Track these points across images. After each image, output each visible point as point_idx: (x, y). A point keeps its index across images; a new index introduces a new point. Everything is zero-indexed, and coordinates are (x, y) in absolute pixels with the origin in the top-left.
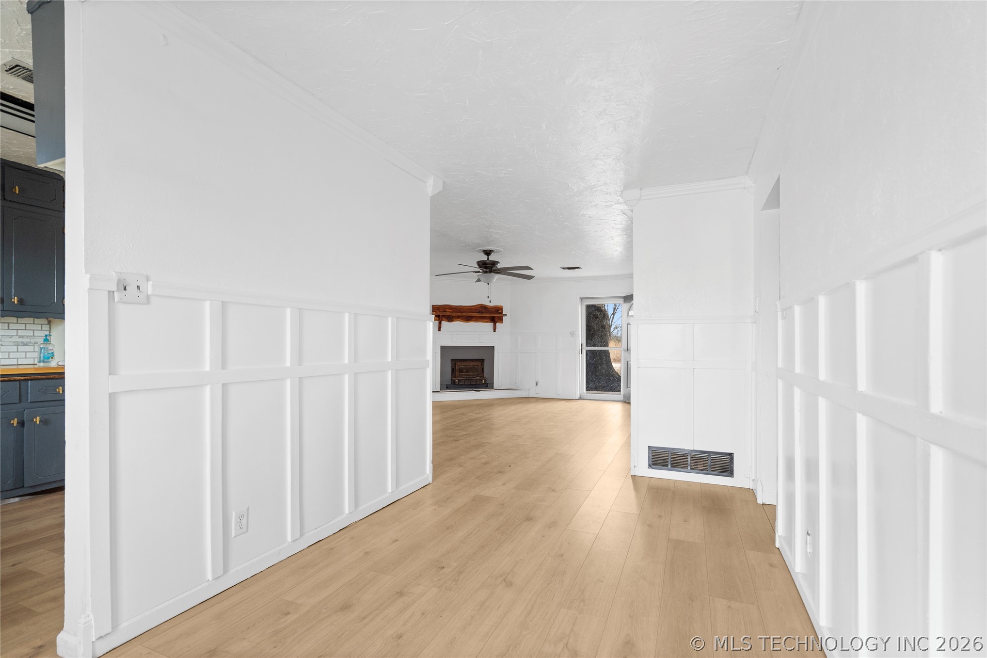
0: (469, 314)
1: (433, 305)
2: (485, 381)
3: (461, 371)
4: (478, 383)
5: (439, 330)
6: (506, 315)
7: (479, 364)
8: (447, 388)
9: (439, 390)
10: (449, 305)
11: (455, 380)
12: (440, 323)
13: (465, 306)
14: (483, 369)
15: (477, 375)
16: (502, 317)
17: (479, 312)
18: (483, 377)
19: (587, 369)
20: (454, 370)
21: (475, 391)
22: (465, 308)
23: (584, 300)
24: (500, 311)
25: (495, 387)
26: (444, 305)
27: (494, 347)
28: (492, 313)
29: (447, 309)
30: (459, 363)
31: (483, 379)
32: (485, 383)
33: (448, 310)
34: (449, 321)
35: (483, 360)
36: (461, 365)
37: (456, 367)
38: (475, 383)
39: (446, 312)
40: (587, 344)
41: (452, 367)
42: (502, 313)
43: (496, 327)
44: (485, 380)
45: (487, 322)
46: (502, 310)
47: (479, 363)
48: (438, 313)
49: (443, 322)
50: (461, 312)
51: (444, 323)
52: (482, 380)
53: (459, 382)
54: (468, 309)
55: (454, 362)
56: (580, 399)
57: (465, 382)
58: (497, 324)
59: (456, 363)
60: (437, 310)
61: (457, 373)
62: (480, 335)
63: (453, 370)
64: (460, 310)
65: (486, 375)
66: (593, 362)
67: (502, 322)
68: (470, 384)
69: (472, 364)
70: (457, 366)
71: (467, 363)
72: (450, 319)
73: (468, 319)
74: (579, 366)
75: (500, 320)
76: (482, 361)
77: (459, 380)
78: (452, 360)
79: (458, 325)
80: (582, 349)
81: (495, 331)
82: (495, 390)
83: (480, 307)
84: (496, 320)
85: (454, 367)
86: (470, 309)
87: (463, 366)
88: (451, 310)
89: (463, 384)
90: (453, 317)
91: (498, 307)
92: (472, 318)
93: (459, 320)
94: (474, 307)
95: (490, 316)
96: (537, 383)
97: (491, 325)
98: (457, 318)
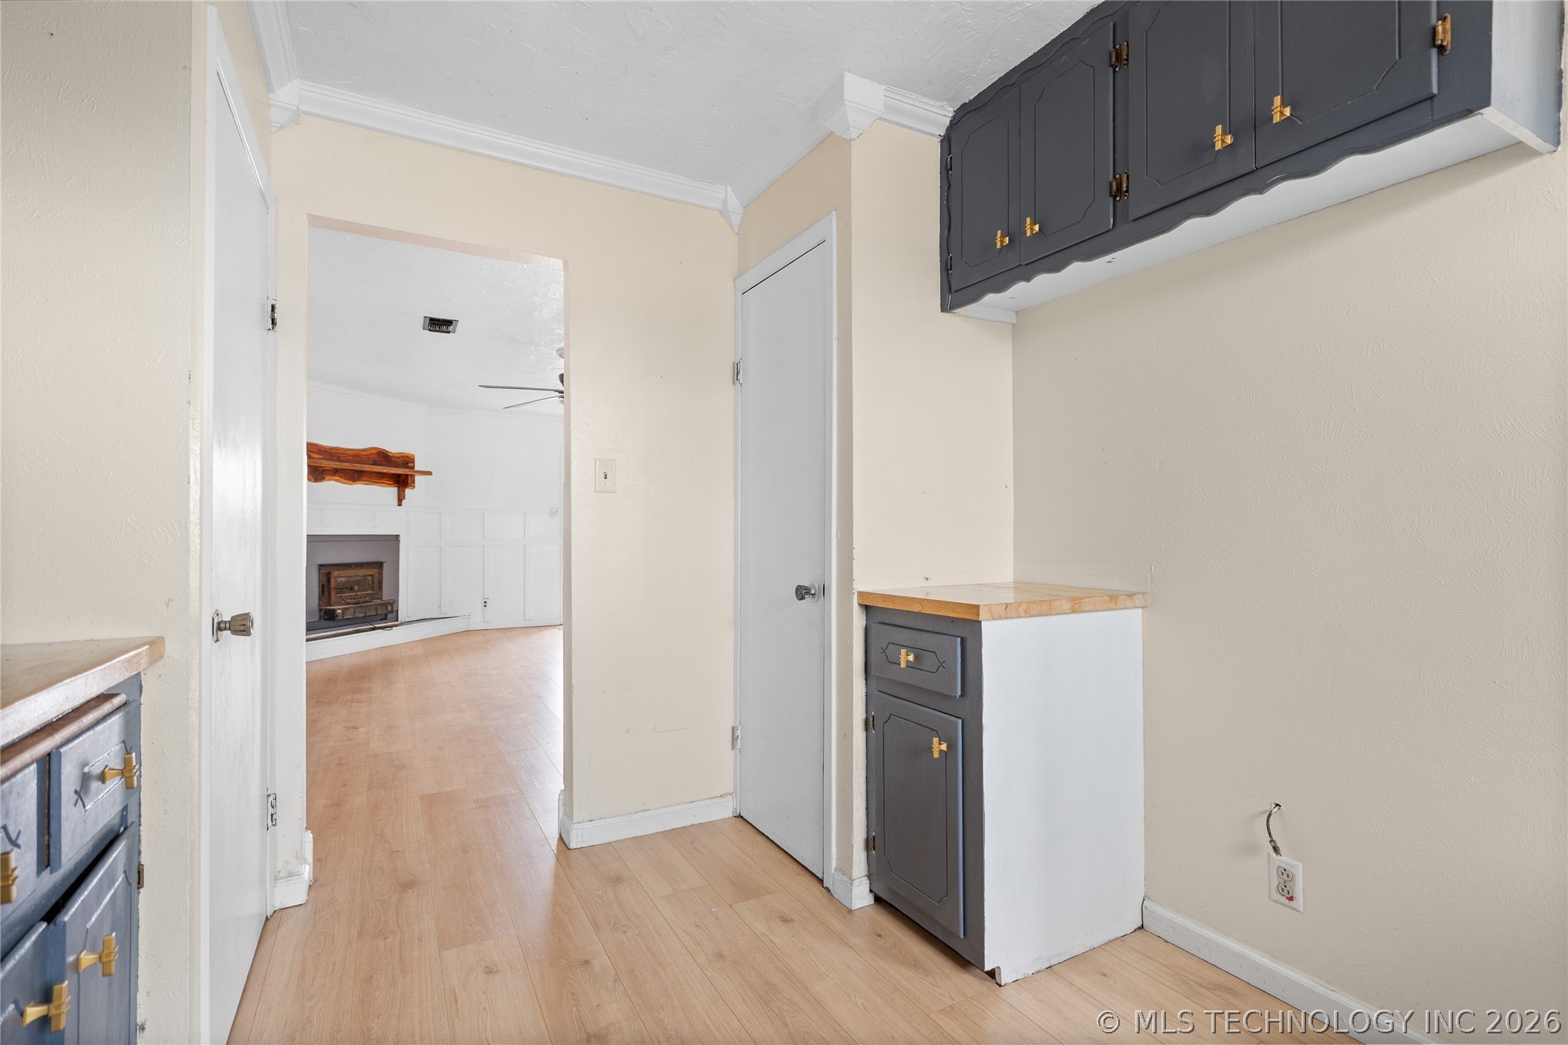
0: (358, 467)
2: (384, 608)
3: (339, 588)
6: (420, 473)
7: (374, 571)
11: (335, 610)
14: (380, 583)
15: (372, 596)
16: (414, 476)
17: (375, 463)
18: (383, 598)
20: (326, 589)
22: (349, 452)
24: (411, 465)
25: (401, 617)
27: (399, 535)
28: (397, 466)
29: (313, 452)
30: (335, 573)
31: (381, 604)
32: (384, 612)
33: (314, 456)
34: (315, 480)
35: (382, 563)
36: (339, 578)
37: (328, 581)
39: (310, 457)
41: (319, 581)
42: (413, 467)
43: (402, 496)
44: (384, 604)
45: (388, 485)
46: (414, 462)
47: (376, 570)
50: (340, 461)
53: (343, 613)
55: (323, 570)
57: (355, 613)
58: (405, 490)
59: (326, 574)
61: (333, 594)
62: (374, 511)
63: (322, 589)
64: (338, 457)
65: (387, 593)
67: (413, 487)
68: (365, 616)
69: (362, 572)
70: (332, 579)
71: (351, 572)
72: (319, 474)
73: (354, 476)
75: (410, 482)
76: (379, 565)
77: (343, 609)
78: (321, 567)
79: (334, 488)
81: (400, 505)
82: (403, 623)
83: (376, 453)
84: (403, 482)
85: (325, 583)
86: (357, 456)
87: (343, 579)
88: (320, 454)
89: (351, 617)
90: (324, 470)
91: (407, 457)
92: (362, 476)
93: (336, 478)
94: (367, 453)
95: (393, 474)
96: (485, 602)
97: (393, 491)
98: (332, 472)
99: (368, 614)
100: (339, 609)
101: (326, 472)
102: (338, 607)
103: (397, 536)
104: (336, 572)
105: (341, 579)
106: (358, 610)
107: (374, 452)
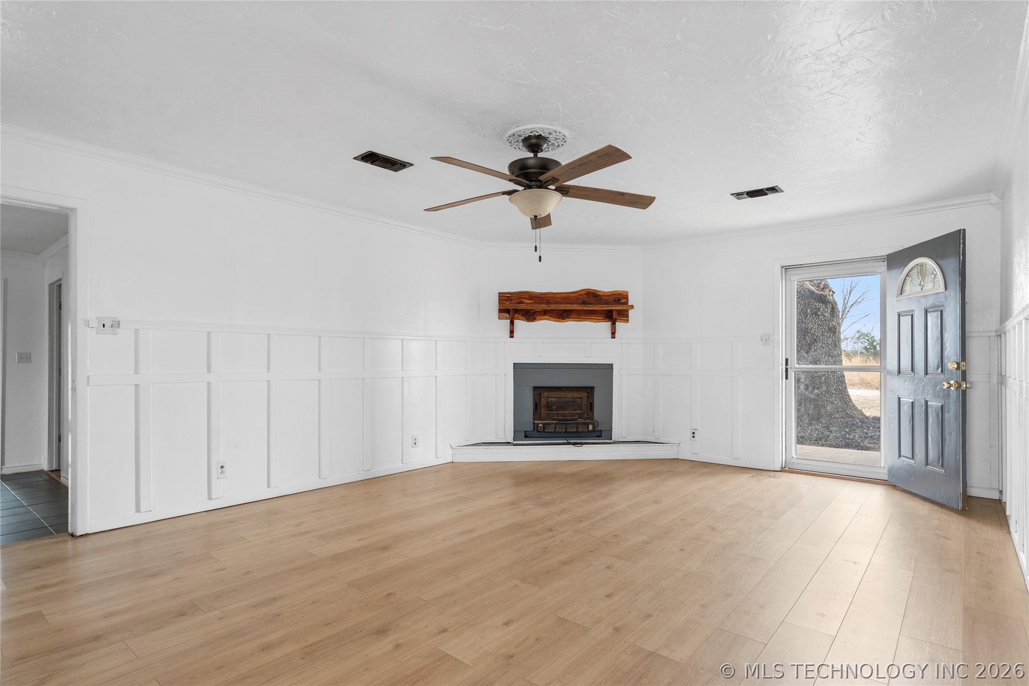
0: (567, 307)
1: (499, 293)
2: (594, 428)
3: (549, 407)
4: (580, 430)
5: (512, 336)
6: (632, 307)
7: (583, 395)
8: (526, 437)
9: (511, 440)
10: (528, 293)
11: (538, 424)
12: (512, 323)
13: (558, 293)
14: (591, 405)
15: (580, 416)
16: (627, 311)
17: (584, 303)
18: (592, 418)
19: (798, 410)
20: (538, 407)
21: (574, 444)
22: (558, 296)
23: (790, 272)
24: (624, 301)
25: (615, 437)
26: (520, 293)
27: (612, 365)
28: (607, 305)
29: (525, 298)
30: (548, 395)
31: (591, 424)
32: (594, 431)
33: (526, 301)
34: (528, 320)
35: (592, 388)
36: (553, 398)
37: (540, 401)
38: (575, 430)
39: (522, 303)
40: (799, 359)
41: (534, 400)
42: (626, 303)
43: (615, 328)
44: (593, 424)
45: (599, 321)
46: (628, 299)
47: (585, 394)
48: (508, 305)
49: (516, 321)
50: (549, 304)
51: (520, 324)
52: (587, 424)
53: (545, 427)
54: (564, 298)
55: (538, 391)
56: (783, 470)
57: (555, 428)
58: (617, 323)
59: (541, 394)
60: (507, 300)
61: (543, 411)
62: (585, 343)
63: (536, 406)
64: (547, 300)
65: (598, 414)
66: (813, 396)
67: (627, 321)
68: (566, 432)
69: (570, 395)
70: (542, 399)
71: (561, 394)
72: (530, 316)
73: (562, 315)
74: (781, 404)
75: (624, 315)
76: (590, 390)
77: (544, 424)
78: (535, 388)
79: (545, 326)
80: (787, 370)
81: (613, 337)
82: (615, 443)
83: (585, 294)
84: (614, 317)
85: (538, 401)
86: (566, 298)
87: (554, 399)
88: (532, 300)
89: (552, 431)
90: (535, 312)
91: (619, 294)
92: (571, 315)
93: (546, 317)
94: (574, 295)
95: (604, 310)
96: (694, 433)
97: (606, 326)
98: (543, 313)
99: (568, 431)
100: (541, 424)
101: (537, 313)
102: (540, 422)
103: (610, 366)
104: (546, 394)
105: (551, 399)
106: (558, 426)
107: (583, 293)
